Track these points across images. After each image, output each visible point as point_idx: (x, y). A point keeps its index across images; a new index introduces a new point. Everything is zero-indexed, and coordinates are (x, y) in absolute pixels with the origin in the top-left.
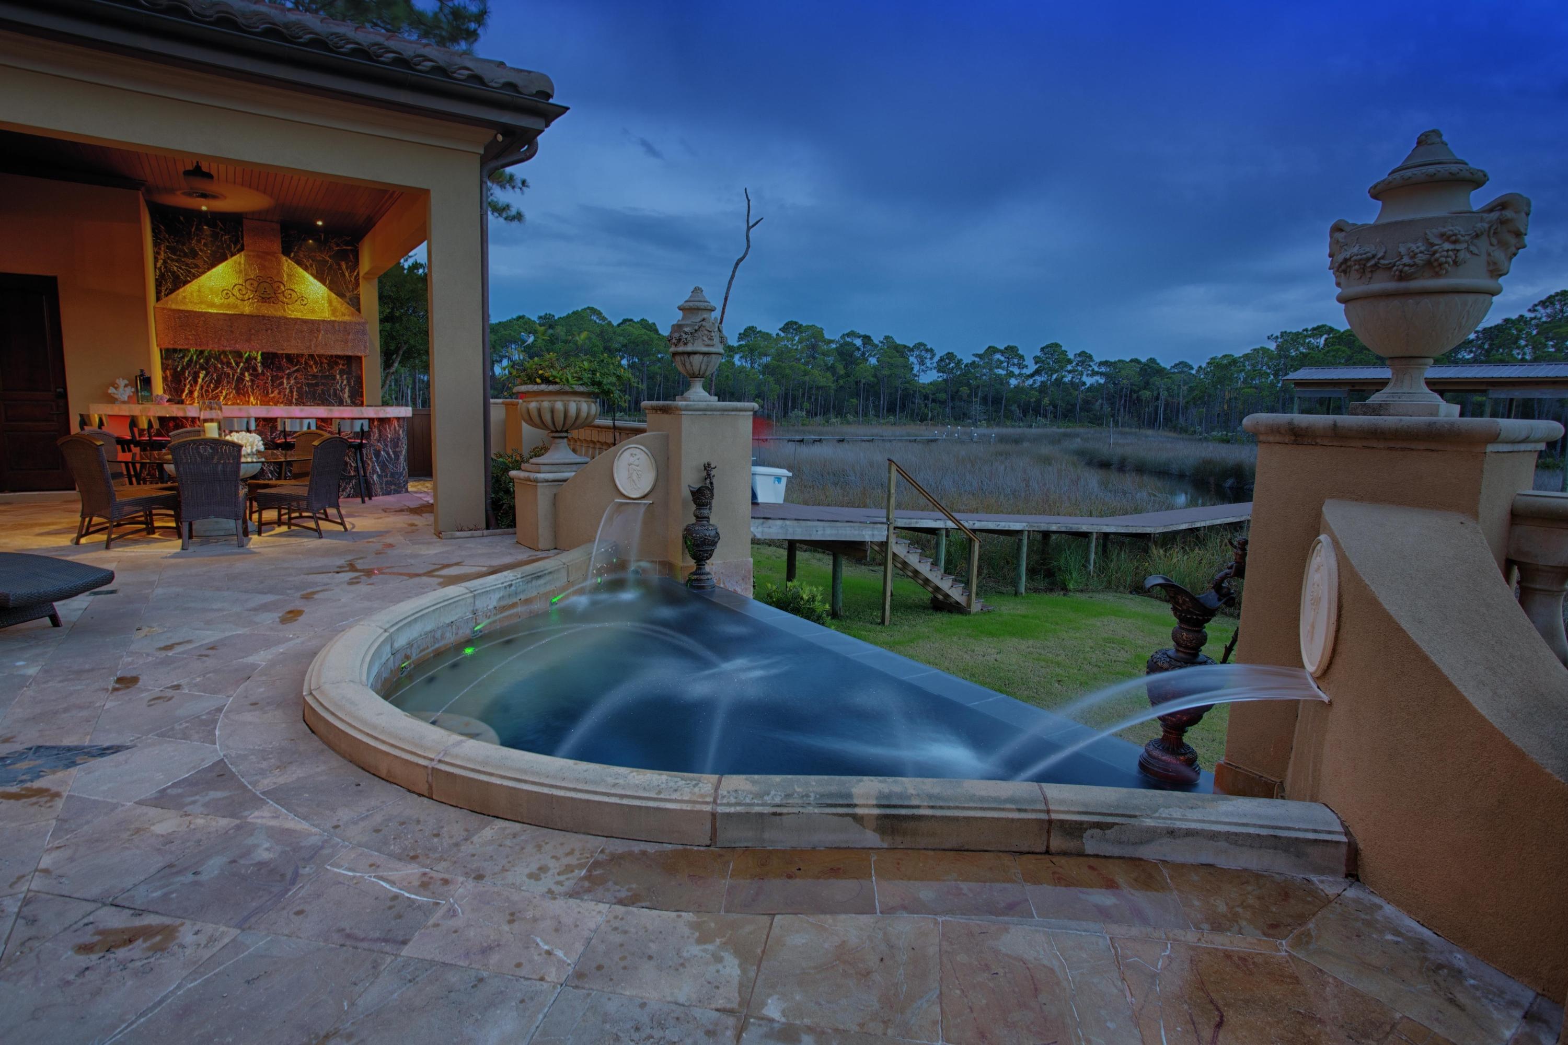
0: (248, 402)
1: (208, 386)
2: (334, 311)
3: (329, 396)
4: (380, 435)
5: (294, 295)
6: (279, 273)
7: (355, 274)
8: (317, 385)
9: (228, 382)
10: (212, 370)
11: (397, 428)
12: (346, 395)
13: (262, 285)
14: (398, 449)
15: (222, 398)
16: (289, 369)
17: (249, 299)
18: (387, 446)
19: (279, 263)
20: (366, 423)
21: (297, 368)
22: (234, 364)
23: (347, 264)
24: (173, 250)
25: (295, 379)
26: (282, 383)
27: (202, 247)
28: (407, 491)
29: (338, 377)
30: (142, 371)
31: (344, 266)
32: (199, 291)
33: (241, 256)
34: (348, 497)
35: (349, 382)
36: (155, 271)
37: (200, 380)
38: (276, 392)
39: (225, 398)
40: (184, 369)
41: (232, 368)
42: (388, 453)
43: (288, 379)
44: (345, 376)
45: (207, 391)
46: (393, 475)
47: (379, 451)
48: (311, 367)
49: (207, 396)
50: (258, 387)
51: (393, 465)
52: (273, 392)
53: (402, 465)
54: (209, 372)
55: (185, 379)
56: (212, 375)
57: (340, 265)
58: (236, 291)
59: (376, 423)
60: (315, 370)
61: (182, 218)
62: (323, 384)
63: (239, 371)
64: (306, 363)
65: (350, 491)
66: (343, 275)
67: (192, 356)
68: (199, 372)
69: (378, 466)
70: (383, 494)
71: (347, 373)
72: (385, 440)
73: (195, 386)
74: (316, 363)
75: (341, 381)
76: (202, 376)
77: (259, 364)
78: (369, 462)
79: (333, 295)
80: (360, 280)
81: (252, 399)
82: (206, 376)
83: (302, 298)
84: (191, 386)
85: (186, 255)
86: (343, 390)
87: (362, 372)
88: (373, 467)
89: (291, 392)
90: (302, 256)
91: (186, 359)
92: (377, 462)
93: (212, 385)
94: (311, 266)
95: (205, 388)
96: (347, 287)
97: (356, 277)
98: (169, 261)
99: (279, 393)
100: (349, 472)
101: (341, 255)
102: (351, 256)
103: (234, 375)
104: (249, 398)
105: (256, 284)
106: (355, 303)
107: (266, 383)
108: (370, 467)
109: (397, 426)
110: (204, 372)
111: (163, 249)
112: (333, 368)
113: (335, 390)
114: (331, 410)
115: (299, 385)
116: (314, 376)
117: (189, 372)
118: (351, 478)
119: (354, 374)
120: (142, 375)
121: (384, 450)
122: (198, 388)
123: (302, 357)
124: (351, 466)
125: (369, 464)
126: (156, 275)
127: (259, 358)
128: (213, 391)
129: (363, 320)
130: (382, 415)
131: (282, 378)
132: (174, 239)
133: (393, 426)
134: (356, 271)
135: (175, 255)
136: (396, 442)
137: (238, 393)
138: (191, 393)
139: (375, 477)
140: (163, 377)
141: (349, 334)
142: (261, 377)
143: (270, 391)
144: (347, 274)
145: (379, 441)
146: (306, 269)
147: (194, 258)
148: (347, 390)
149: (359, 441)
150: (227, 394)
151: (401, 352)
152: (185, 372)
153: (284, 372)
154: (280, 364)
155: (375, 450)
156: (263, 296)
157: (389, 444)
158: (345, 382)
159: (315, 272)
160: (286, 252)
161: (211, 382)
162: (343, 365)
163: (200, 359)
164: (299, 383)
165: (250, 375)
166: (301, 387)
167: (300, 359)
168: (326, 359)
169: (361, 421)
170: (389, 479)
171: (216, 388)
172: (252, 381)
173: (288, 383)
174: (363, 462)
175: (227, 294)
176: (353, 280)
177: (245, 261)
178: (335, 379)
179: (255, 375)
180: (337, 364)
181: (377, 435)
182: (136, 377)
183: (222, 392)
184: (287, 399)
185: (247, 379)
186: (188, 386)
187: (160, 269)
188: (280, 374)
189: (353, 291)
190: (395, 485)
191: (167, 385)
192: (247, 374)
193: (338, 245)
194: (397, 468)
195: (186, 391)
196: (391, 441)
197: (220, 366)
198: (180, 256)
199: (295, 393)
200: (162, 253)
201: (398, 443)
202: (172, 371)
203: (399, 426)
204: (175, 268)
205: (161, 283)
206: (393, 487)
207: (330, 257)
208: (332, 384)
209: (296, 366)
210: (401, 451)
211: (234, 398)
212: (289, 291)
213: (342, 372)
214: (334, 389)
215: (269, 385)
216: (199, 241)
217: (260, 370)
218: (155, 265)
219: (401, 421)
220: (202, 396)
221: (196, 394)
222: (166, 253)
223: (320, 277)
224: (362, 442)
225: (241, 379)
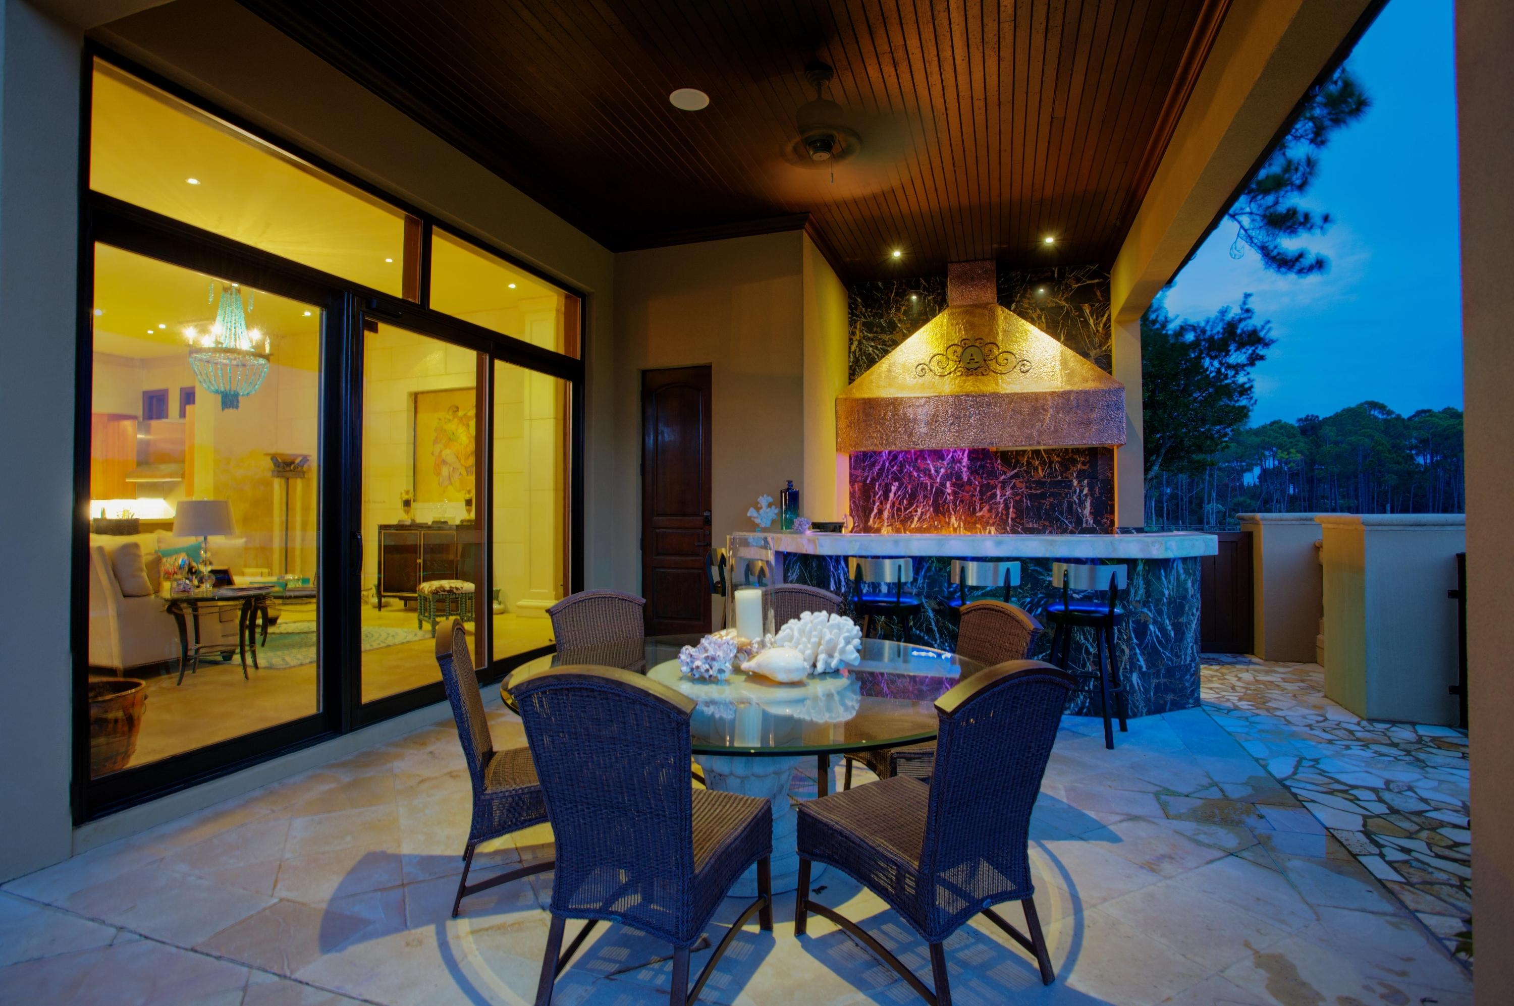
0: (949, 523)
1: (901, 503)
2: (1070, 376)
3: (1061, 513)
4: (1148, 593)
5: (1011, 359)
6: (992, 331)
7: (1105, 318)
8: (1043, 496)
9: (925, 497)
10: (906, 480)
11: (1183, 577)
12: (1087, 511)
13: (968, 350)
14: (1183, 620)
15: (916, 519)
16: (1005, 473)
17: (950, 373)
18: (1160, 612)
19: (993, 317)
20: (1122, 570)
21: (1015, 471)
22: (933, 471)
23: (1092, 306)
24: (869, 327)
25: (1012, 488)
26: (995, 495)
27: (902, 317)
28: (1198, 703)
29: (1075, 483)
30: (789, 482)
31: (1087, 309)
32: (889, 371)
33: (943, 315)
34: (1079, 713)
35: (1091, 489)
36: (850, 356)
37: (891, 495)
38: (985, 509)
39: (919, 519)
40: (874, 480)
41: (930, 476)
42: (1162, 629)
43: (1003, 488)
44: (1086, 482)
45: (899, 509)
46: (1170, 672)
47: (1145, 626)
48: (1036, 469)
49: (899, 516)
50: (962, 501)
51: (1172, 651)
52: (981, 509)
53: (1189, 651)
54: (903, 483)
55: (875, 494)
56: (906, 487)
57: (1081, 310)
58: (934, 366)
59: (1140, 567)
60: (1041, 474)
61: (880, 284)
62: (1052, 495)
63: (938, 480)
64: (1029, 463)
65: (1083, 703)
66: (1086, 323)
67: (884, 462)
68: (891, 484)
69: (1142, 654)
70: (1150, 713)
71: (1088, 477)
72: (1158, 601)
73: (886, 504)
74: (1043, 463)
75: (1080, 488)
76: (894, 489)
77: (965, 469)
78: (1124, 647)
79: (1070, 352)
80: (1113, 328)
81: (953, 519)
82: (898, 489)
83: (1023, 362)
84: (881, 503)
85: (883, 331)
86: (1081, 503)
87: (1113, 474)
88: (1133, 659)
89: (1007, 508)
90: (1026, 306)
91: (877, 468)
92: (1139, 646)
93: (905, 501)
94: (1039, 317)
95: (897, 505)
96: (1091, 342)
97: (1105, 325)
98: (864, 342)
99: (990, 511)
100: (1084, 666)
101: (1084, 295)
102: (1098, 294)
103: (932, 487)
104: (950, 518)
105: (960, 350)
106: (1105, 363)
107: (973, 496)
108: (1126, 658)
109: (1181, 571)
110: (897, 483)
111: (858, 327)
112: (1069, 469)
113: (1070, 504)
114: (1052, 543)
115: (1017, 498)
116: (1040, 484)
117: (880, 485)
118: (1087, 676)
119: (1100, 478)
120: (788, 489)
121: (1155, 622)
122: (888, 506)
123: (1023, 456)
124: (1088, 652)
125: (1123, 651)
126: (850, 362)
127: (965, 461)
128: (906, 509)
129: (1116, 386)
130: (1157, 553)
131: (995, 487)
132: (871, 312)
133: (1174, 572)
134: (1106, 315)
135: (871, 332)
136: (1178, 606)
137: (936, 511)
138: (880, 512)
139: (1135, 678)
140: (850, 493)
141: (1093, 410)
142: (967, 488)
143: (978, 508)
144: (1091, 322)
145: (1145, 604)
146: (1033, 322)
147: (892, 333)
148: (1088, 504)
149: (1106, 610)
150: (922, 513)
151: (1163, 451)
152: (875, 485)
153: (997, 478)
154: (993, 467)
155: (1137, 622)
156: (968, 366)
157: (1165, 609)
158: (1086, 491)
159: (1044, 325)
160: (1005, 300)
161: (904, 497)
162: (1084, 464)
163: (893, 467)
164: (1017, 495)
165: (953, 485)
166: (1021, 501)
167: (1020, 458)
168: (1058, 456)
169: (1111, 568)
170: (1162, 680)
171: (910, 504)
172: (955, 493)
173: (1003, 495)
174: (1112, 648)
175: (923, 369)
176: (1100, 329)
177: (948, 321)
178: (1070, 486)
179: (959, 485)
180: (1074, 462)
181: (1141, 591)
182: (782, 492)
183: (916, 511)
184: (1001, 518)
185: (949, 491)
186: (877, 504)
187: (854, 352)
188: (992, 482)
189: (1100, 346)
190: (1174, 691)
191: (854, 502)
192: (948, 484)
193: (1078, 280)
194: (1178, 657)
195: (875, 511)
196: (1169, 603)
197: (915, 474)
198: (876, 332)
199: (1011, 510)
200: (858, 332)
201: (1182, 606)
202: (861, 484)
203: (1186, 571)
204: (871, 349)
205: (854, 370)
206: (1170, 697)
207: (1066, 300)
208: (1066, 494)
209: (1014, 468)
210: (1189, 623)
211: (931, 518)
212: (1005, 355)
213: (1081, 476)
214: (1069, 502)
215: (976, 499)
216: (898, 310)
217: (965, 479)
218: (850, 348)
219: (1190, 564)
220: (893, 516)
221: (886, 514)
222: (861, 331)
223: (1052, 329)
224: (1112, 612)
225: (940, 492)
